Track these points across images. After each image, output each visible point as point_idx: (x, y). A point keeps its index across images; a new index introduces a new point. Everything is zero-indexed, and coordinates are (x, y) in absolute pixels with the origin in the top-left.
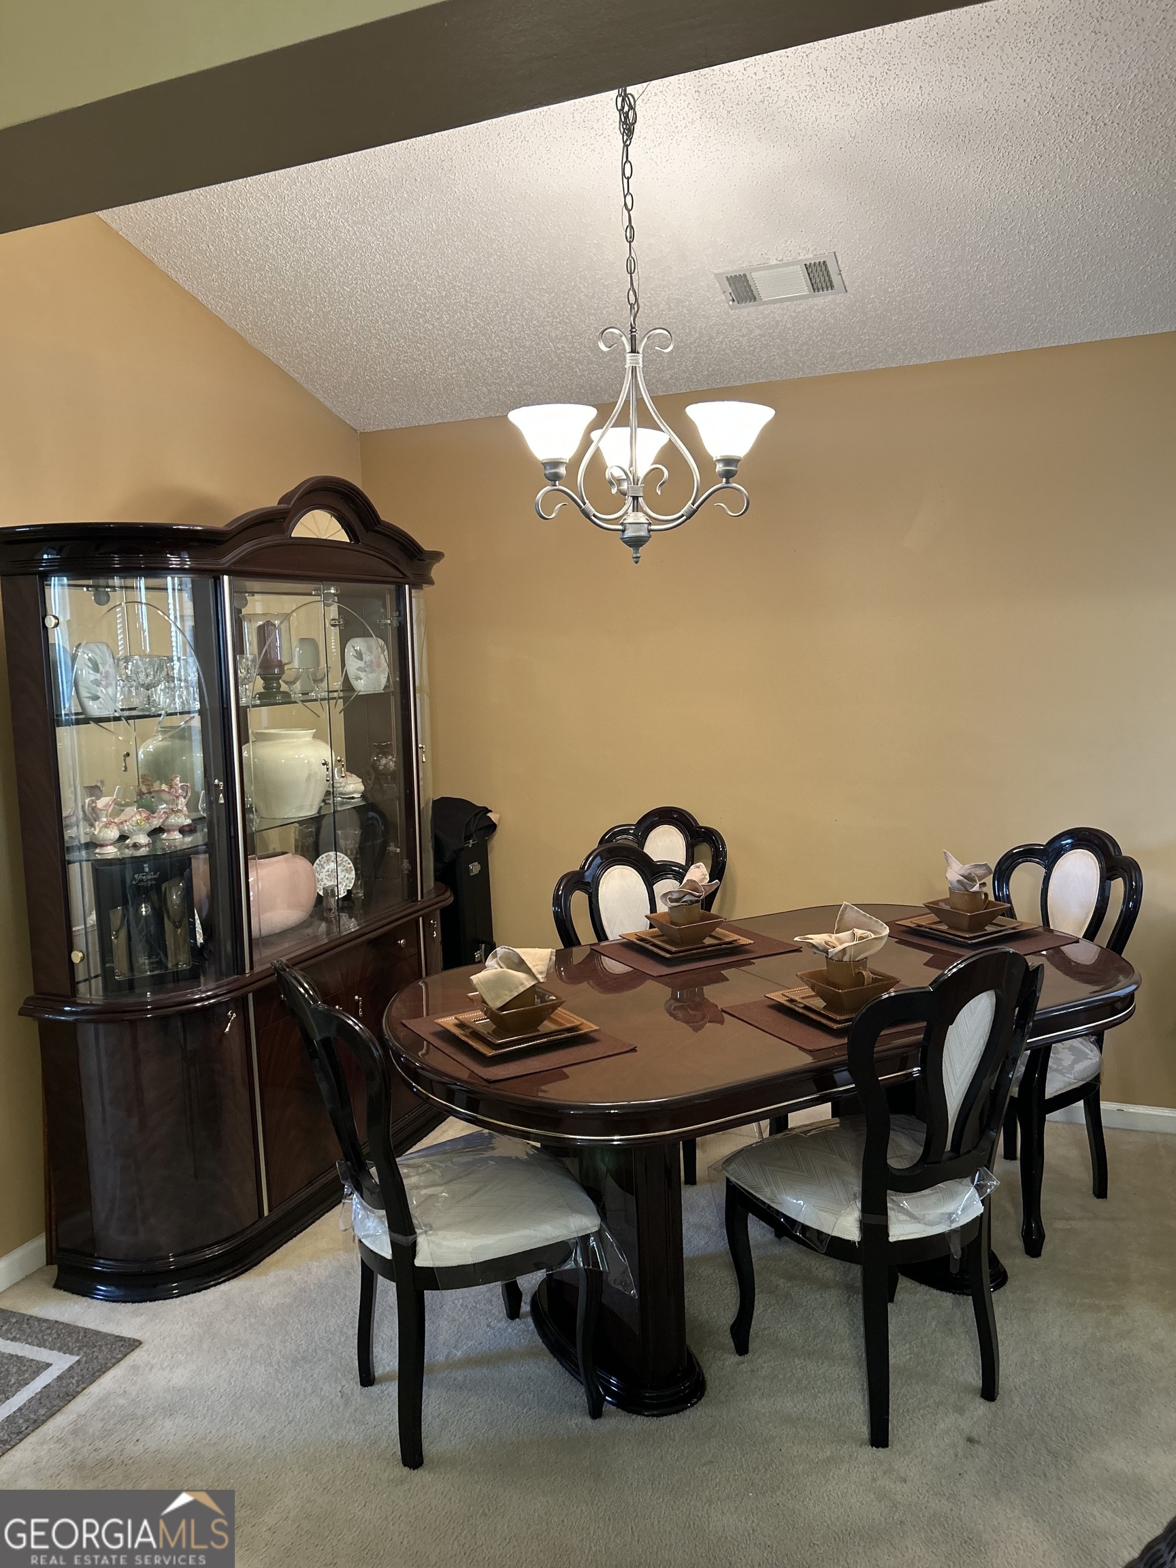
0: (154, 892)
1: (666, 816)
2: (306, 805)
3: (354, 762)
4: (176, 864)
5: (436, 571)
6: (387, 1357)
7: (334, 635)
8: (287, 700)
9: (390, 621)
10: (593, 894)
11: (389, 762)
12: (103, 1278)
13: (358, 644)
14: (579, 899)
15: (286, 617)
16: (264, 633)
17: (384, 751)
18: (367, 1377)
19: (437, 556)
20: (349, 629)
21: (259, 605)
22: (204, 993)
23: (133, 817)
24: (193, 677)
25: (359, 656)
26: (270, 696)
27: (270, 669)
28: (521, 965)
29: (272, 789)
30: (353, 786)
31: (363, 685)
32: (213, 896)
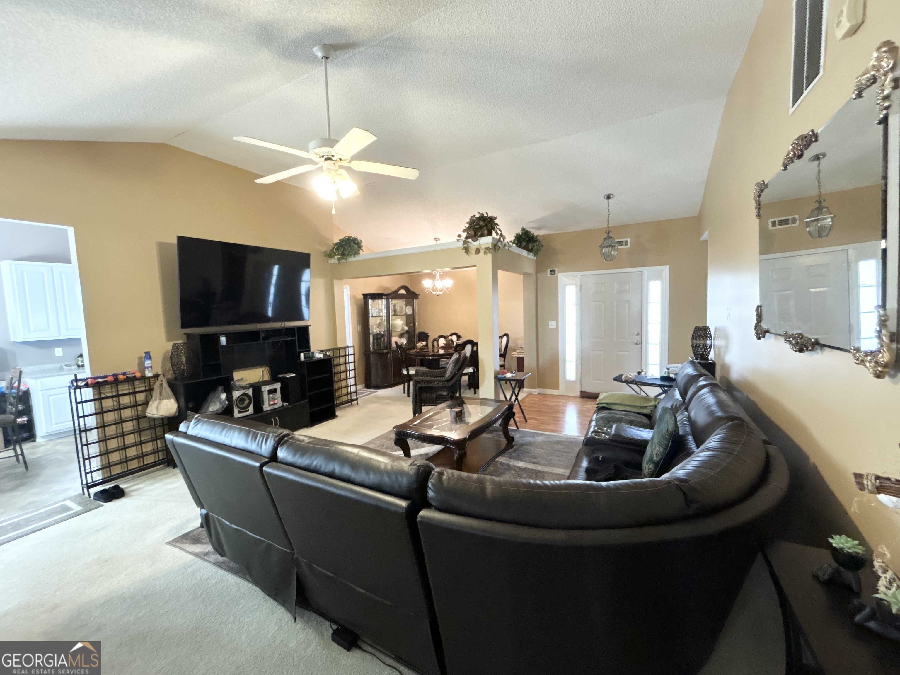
0: (380, 339)
1: (455, 334)
2: (399, 329)
3: (407, 325)
4: (383, 336)
5: (419, 297)
6: (406, 392)
7: (404, 306)
8: (397, 315)
9: (412, 304)
10: (438, 341)
11: (412, 325)
12: (372, 387)
13: (408, 307)
14: (436, 343)
15: (397, 304)
16: (394, 306)
17: (411, 323)
18: (404, 393)
19: (419, 295)
20: (406, 306)
21: (394, 302)
22: (385, 351)
23: (378, 329)
24: (386, 312)
25: (408, 309)
26: (395, 315)
27: (395, 311)
28: (422, 344)
29: (395, 327)
30: (406, 328)
31: (408, 313)
32: (387, 340)
